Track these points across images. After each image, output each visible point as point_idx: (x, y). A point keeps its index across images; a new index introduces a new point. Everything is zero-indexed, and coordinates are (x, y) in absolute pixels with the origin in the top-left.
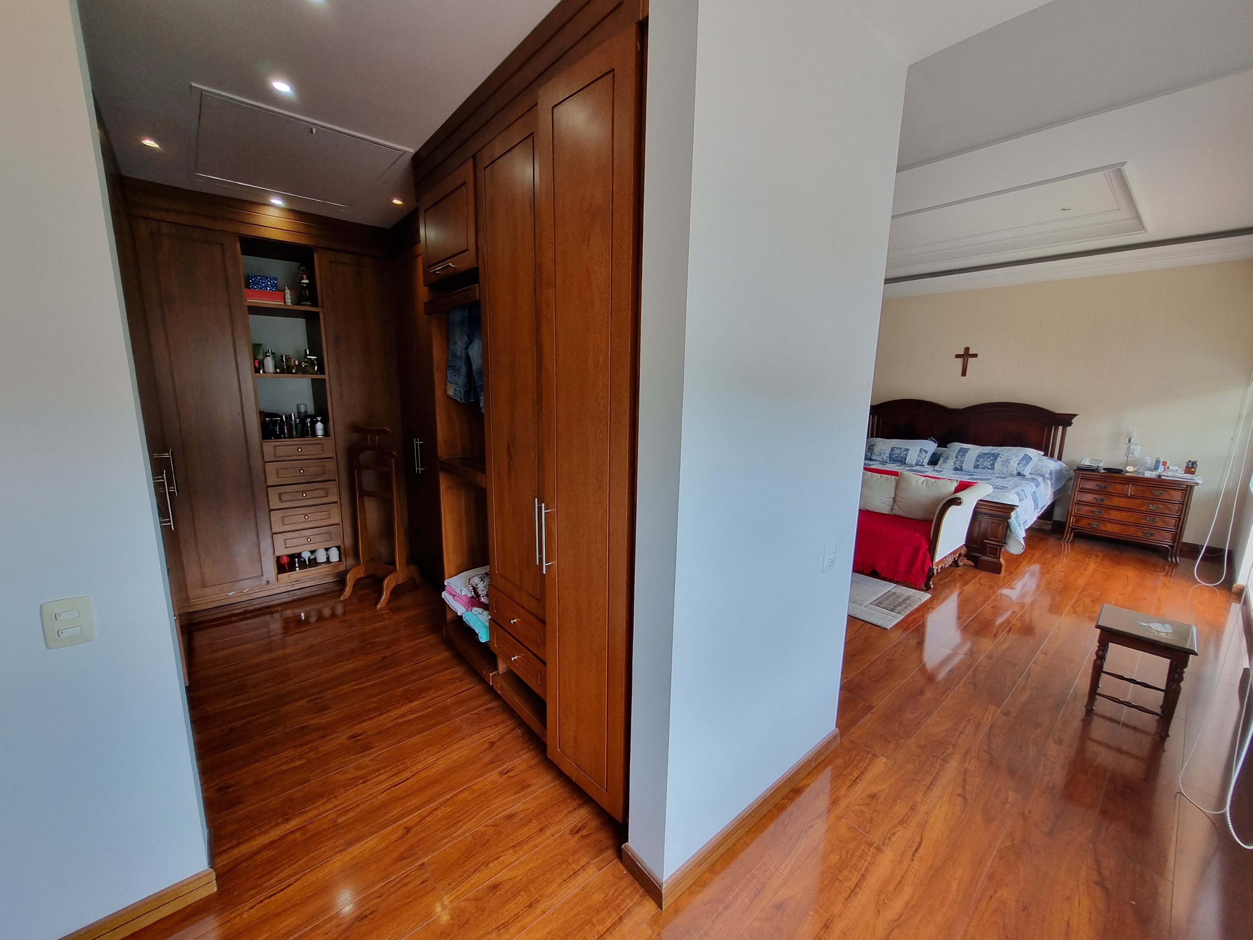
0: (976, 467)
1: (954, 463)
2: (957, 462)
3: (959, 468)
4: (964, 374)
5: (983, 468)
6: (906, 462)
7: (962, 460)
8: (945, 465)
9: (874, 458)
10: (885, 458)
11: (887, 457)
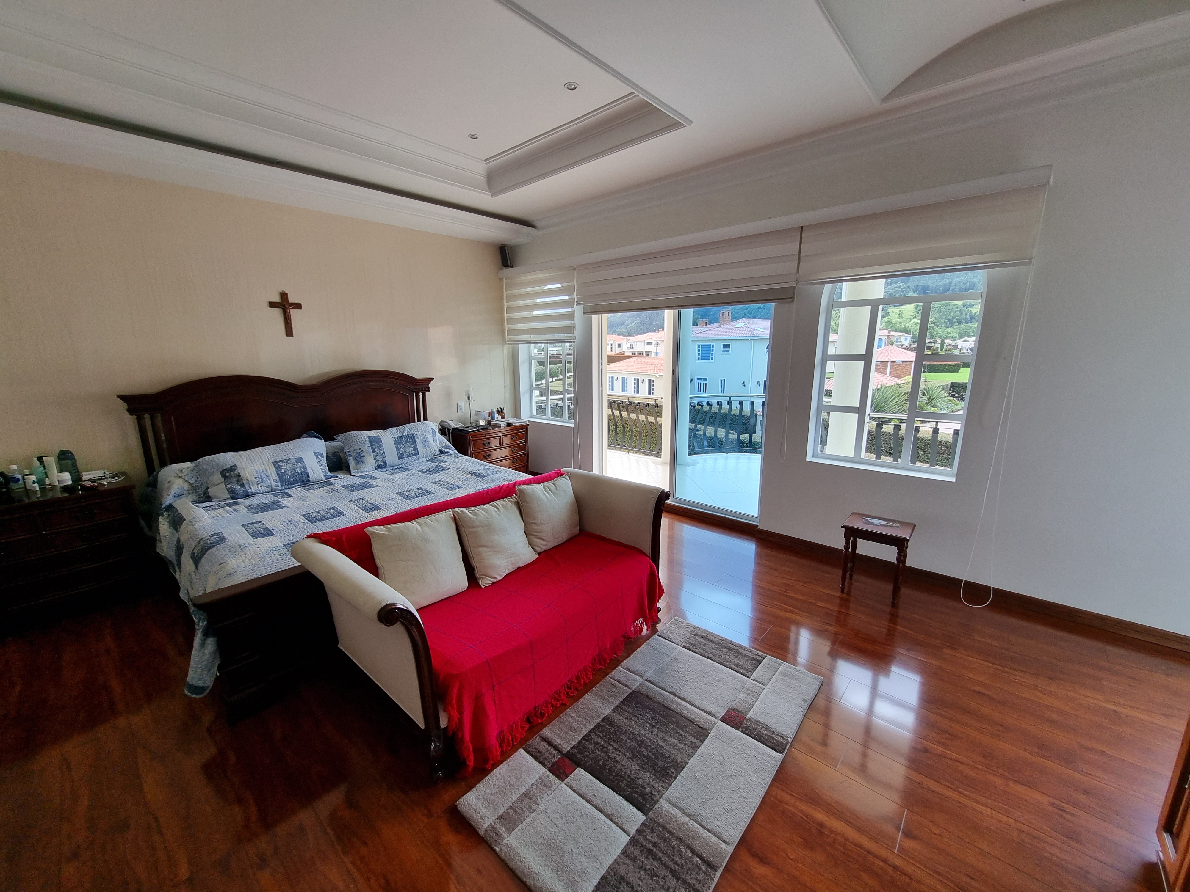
0: (401, 457)
1: (375, 459)
2: (378, 457)
3: (383, 464)
4: (289, 332)
5: (408, 456)
6: (311, 479)
7: (382, 452)
8: (364, 466)
9: (253, 491)
10: (274, 484)
11: (275, 481)
